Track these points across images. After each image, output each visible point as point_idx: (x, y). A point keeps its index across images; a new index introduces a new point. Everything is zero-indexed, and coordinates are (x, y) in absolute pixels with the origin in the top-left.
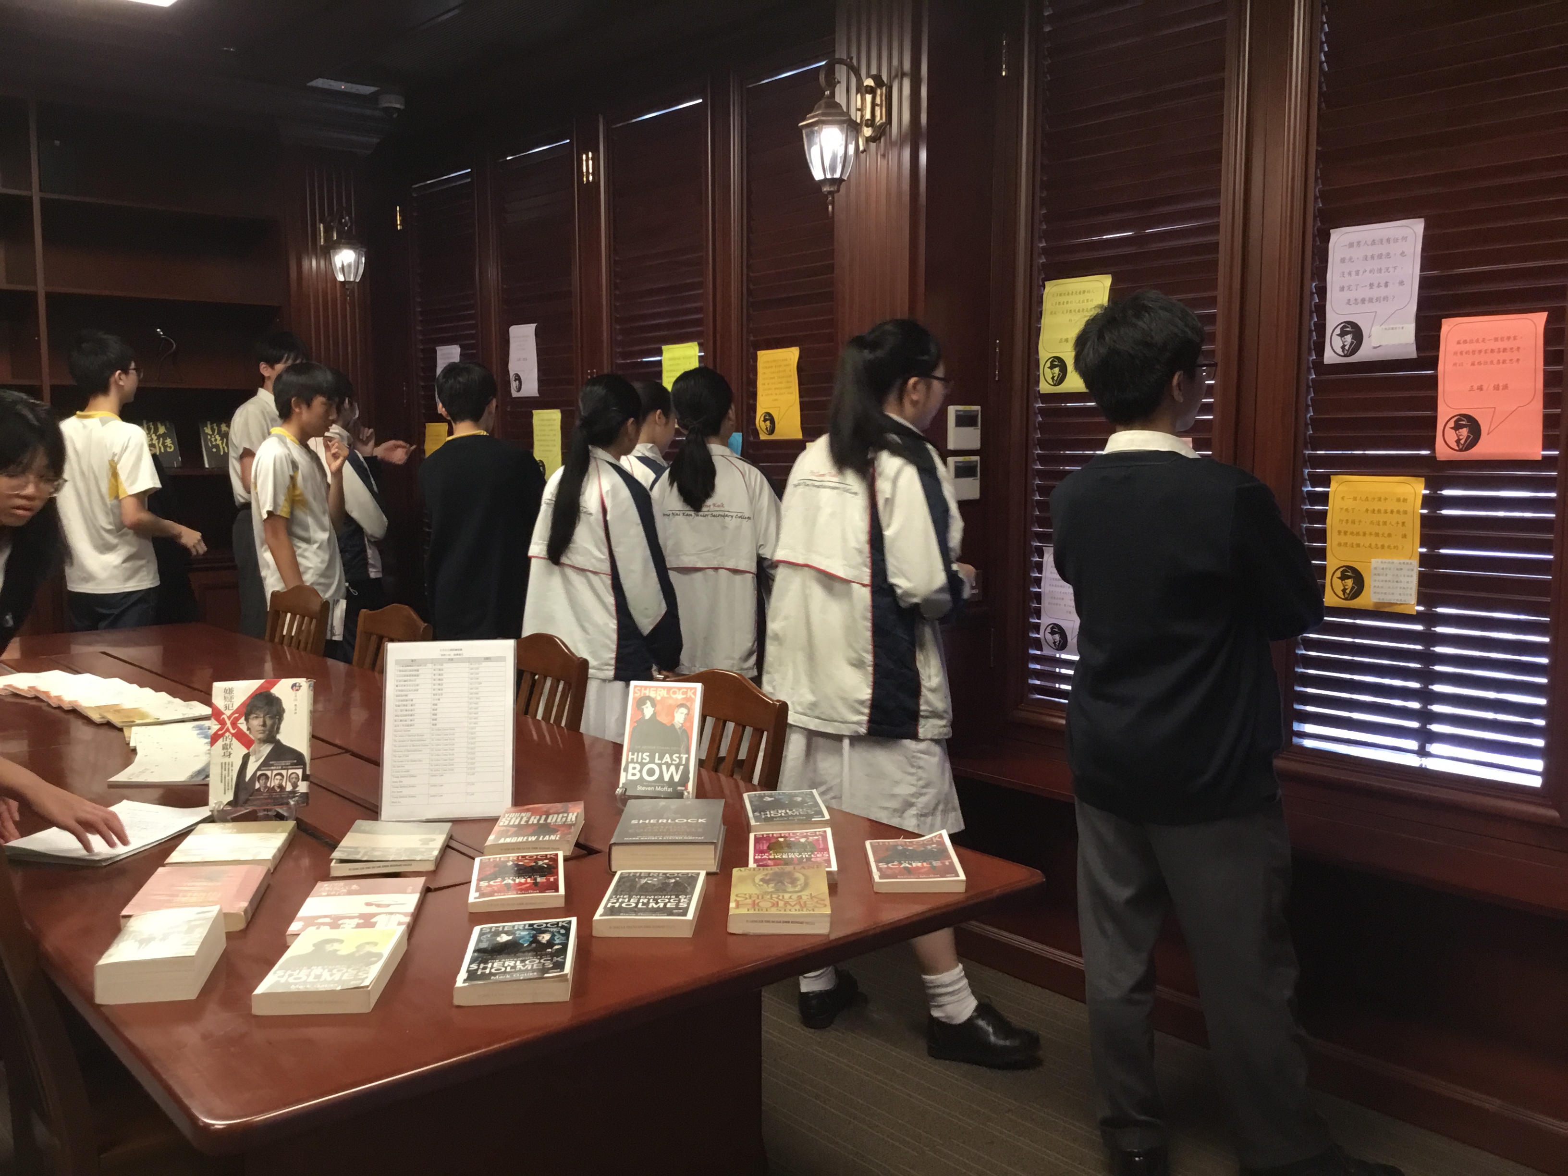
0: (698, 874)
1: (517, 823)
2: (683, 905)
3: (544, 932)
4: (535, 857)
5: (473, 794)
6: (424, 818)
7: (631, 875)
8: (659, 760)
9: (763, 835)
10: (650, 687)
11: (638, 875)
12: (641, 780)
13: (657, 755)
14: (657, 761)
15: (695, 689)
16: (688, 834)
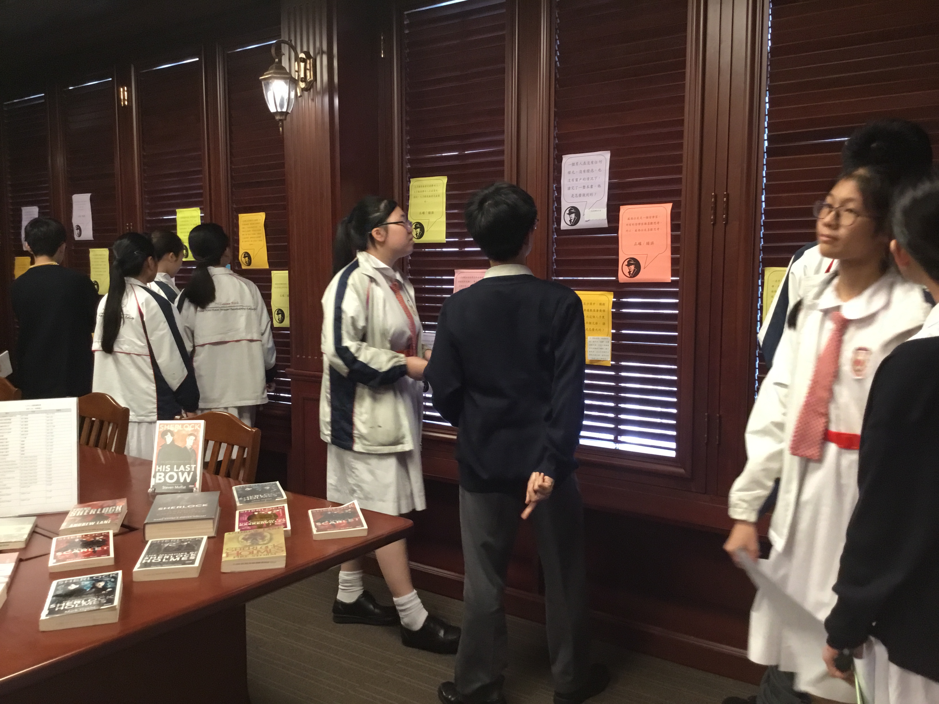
0: (202, 538)
1: (81, 514)
2: (192, 558)
3: (100, 581)
4: (94, 535)
5: (51, 497)
6: (17, 515)
7: (158, 542)
8: (177, 469)
9: (244, 511)
10: (170, 424)
11: (163, 542)
12: (165, 483)
13: (175, 466)
14: (175, 470)
15: (200, 424)
16: (196, 514)
